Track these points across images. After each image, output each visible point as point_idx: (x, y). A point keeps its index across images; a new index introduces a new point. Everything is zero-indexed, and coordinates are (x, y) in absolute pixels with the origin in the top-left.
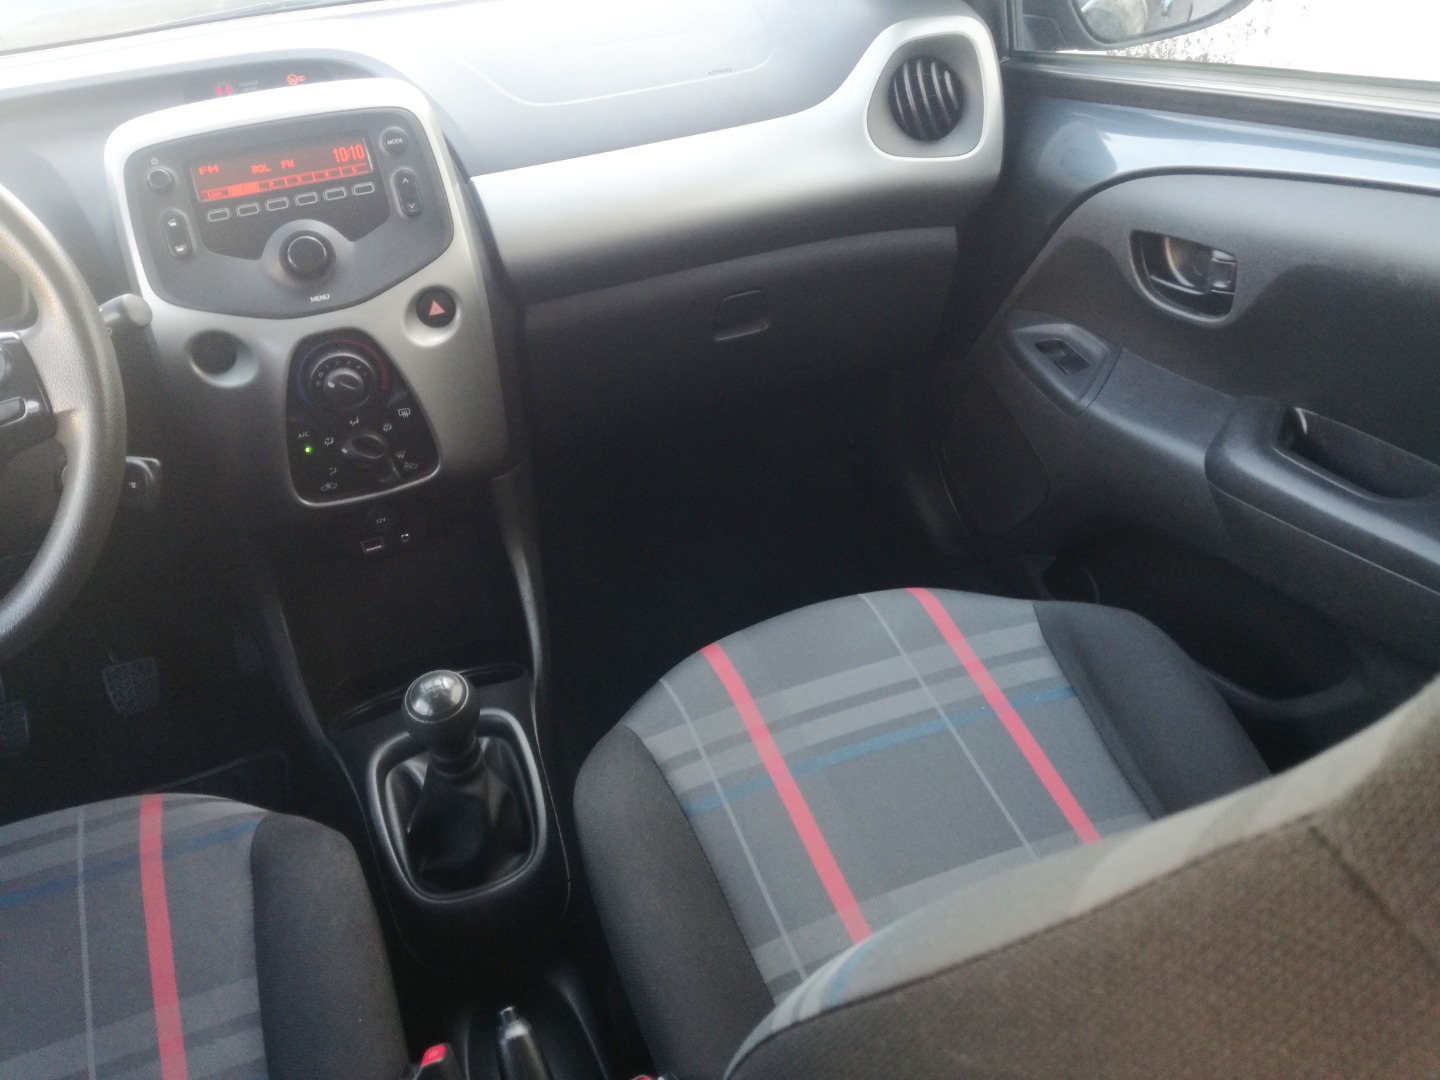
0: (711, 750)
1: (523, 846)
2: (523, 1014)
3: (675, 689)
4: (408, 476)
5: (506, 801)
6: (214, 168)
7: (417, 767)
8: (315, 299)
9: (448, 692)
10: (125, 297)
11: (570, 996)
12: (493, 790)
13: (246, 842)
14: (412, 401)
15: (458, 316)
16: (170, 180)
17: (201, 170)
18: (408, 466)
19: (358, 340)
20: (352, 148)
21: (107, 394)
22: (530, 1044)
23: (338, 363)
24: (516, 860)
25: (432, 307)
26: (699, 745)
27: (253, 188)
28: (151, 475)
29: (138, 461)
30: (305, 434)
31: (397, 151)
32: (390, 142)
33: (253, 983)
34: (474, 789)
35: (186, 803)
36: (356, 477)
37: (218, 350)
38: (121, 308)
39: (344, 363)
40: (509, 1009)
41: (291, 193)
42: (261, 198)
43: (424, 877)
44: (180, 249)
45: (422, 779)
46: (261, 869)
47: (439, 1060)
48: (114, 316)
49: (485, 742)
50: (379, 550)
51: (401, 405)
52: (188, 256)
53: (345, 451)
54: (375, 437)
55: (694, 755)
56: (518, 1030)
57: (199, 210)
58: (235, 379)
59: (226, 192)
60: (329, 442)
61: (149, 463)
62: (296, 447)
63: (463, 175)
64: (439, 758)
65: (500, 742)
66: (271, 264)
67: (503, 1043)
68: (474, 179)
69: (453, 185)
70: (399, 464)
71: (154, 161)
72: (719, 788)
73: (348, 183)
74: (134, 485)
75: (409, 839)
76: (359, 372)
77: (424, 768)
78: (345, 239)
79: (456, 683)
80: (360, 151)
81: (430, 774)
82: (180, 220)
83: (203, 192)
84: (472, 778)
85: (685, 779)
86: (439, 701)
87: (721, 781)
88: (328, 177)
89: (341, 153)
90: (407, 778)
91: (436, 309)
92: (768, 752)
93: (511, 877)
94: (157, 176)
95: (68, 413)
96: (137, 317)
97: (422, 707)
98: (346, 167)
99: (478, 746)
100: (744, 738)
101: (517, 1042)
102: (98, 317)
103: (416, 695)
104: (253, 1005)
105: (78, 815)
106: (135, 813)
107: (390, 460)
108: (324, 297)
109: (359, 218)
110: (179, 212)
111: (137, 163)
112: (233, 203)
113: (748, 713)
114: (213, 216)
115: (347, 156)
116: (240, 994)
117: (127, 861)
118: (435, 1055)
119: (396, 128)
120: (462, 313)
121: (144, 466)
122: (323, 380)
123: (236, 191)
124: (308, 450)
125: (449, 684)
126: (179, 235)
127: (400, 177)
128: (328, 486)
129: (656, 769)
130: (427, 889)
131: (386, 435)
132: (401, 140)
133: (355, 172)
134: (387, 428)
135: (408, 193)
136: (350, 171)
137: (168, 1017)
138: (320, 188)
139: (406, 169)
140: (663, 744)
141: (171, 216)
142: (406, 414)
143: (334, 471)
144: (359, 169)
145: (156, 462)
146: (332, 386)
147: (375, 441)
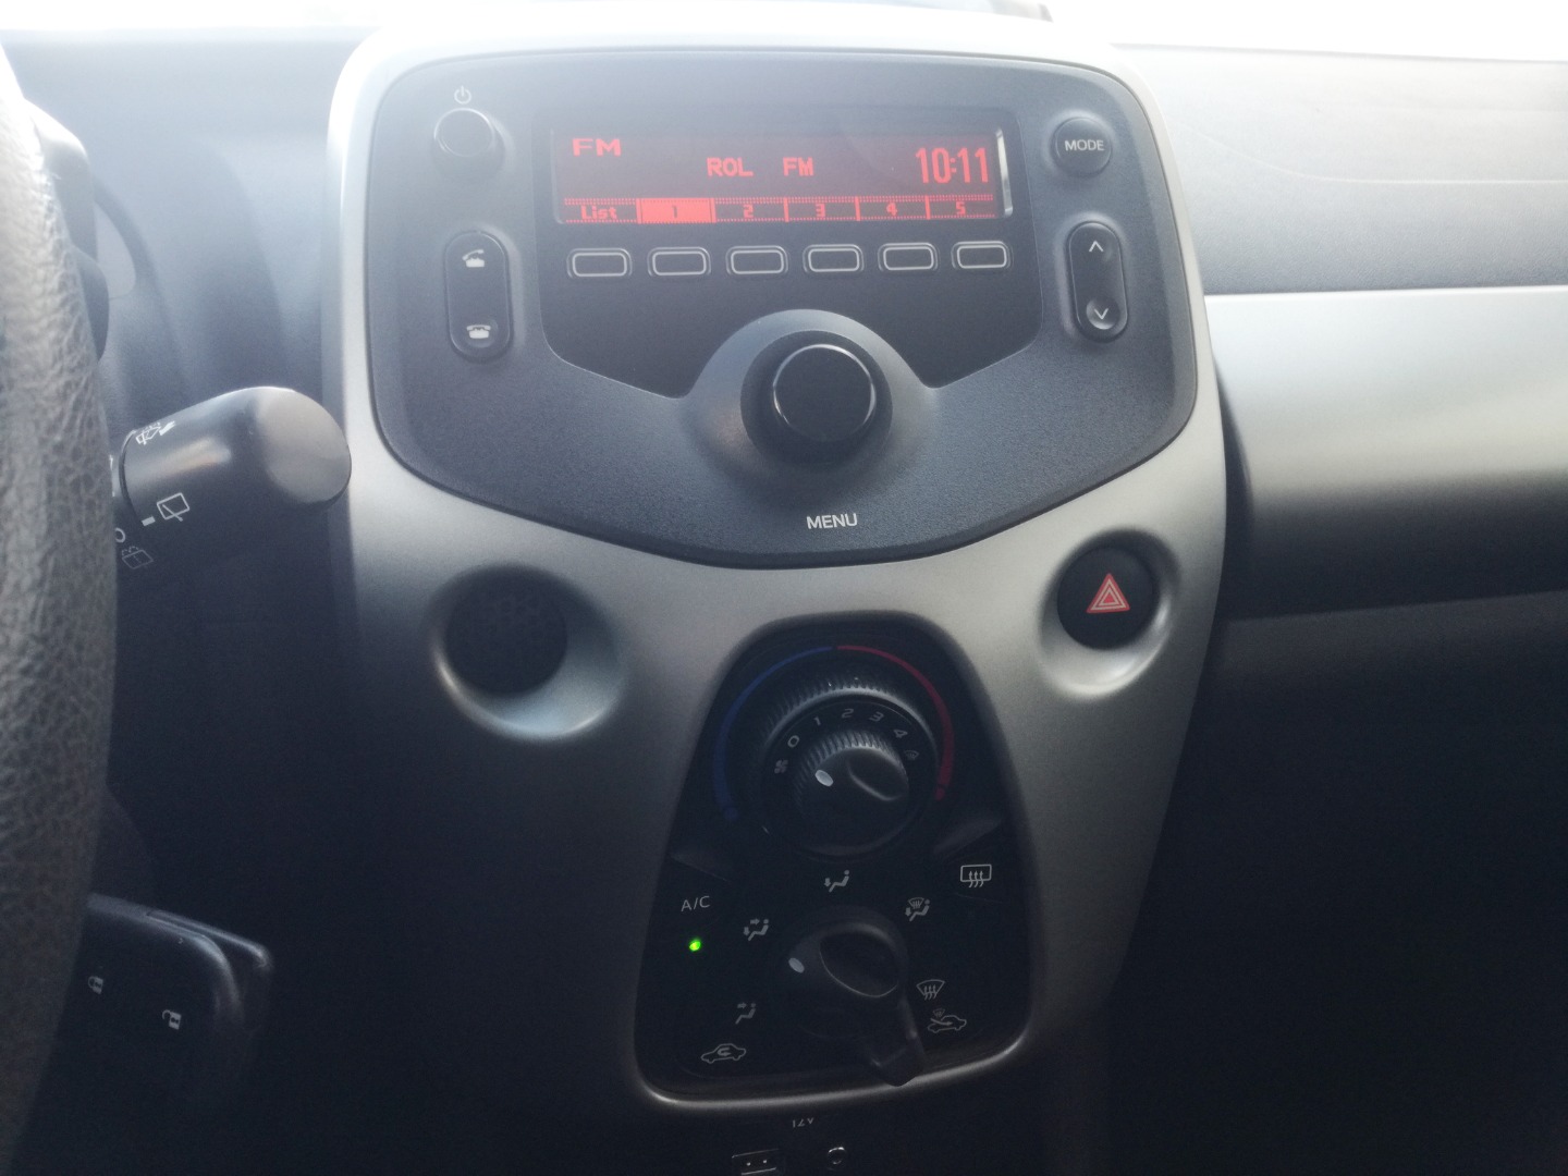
4: (944, 1048)
8: (819, 524)
10: (273, 400)
14: (1008, 844)
15: (1162, 617)
18: (941, 1021)
23: (848, 712)
28: (234, 993)
29: (207, 943)
30: (701, 903)
31: (1084, 169)
32: (1067, 147)
37: (522, 626)
38: (241, 431)
39: (863, 715)
41: (794, 238)
42: (713, 238)
44: (479, 334)
48: (207, 454)
51: (974, 852)
52: (494, 357)
53: (796, 965)
54: (879, 934)
57: (551, 241)
58: (546, 720)
59: (628, 213)
60: (758, 929)
61: (226, 948)
62: (663, 933)
66: (717, 409)
70: (923, 1010)
71: (465, 93)
73: (945, 234)
74: (175, 1019)
76: (898, 746)
78: (916, 379)
82: (495, 256)
88: (893, 212)
89: (933, 163)
91: (1110, 598)
96: (292, 476)
98: (943, 196)
107: (904, 1004)
108: (843, 521)
110: (499, 236)
111: (414, 95)
112: (638, 239)
114: (585, 264)
115: (949, 169)
119: (1086, 116)
120: (1173, 611)
121: (219, 957)
122: (801, 759)
123: (656, 211)
124: (695, 945)
126: (483, 299)
127: (1082, 236)
128: (723, 1052)
132: (1098, 145)
133: (962, 212)
134: (917, 909)
136: (947, 209)
138: (869, 236)
139: (1097, 219)
141: (466, 246)
142: (976, 880)
143: (748, 1012)
144: (971, 206)
145: (258, 952)
146: (825, 780)
147: (870, 940)
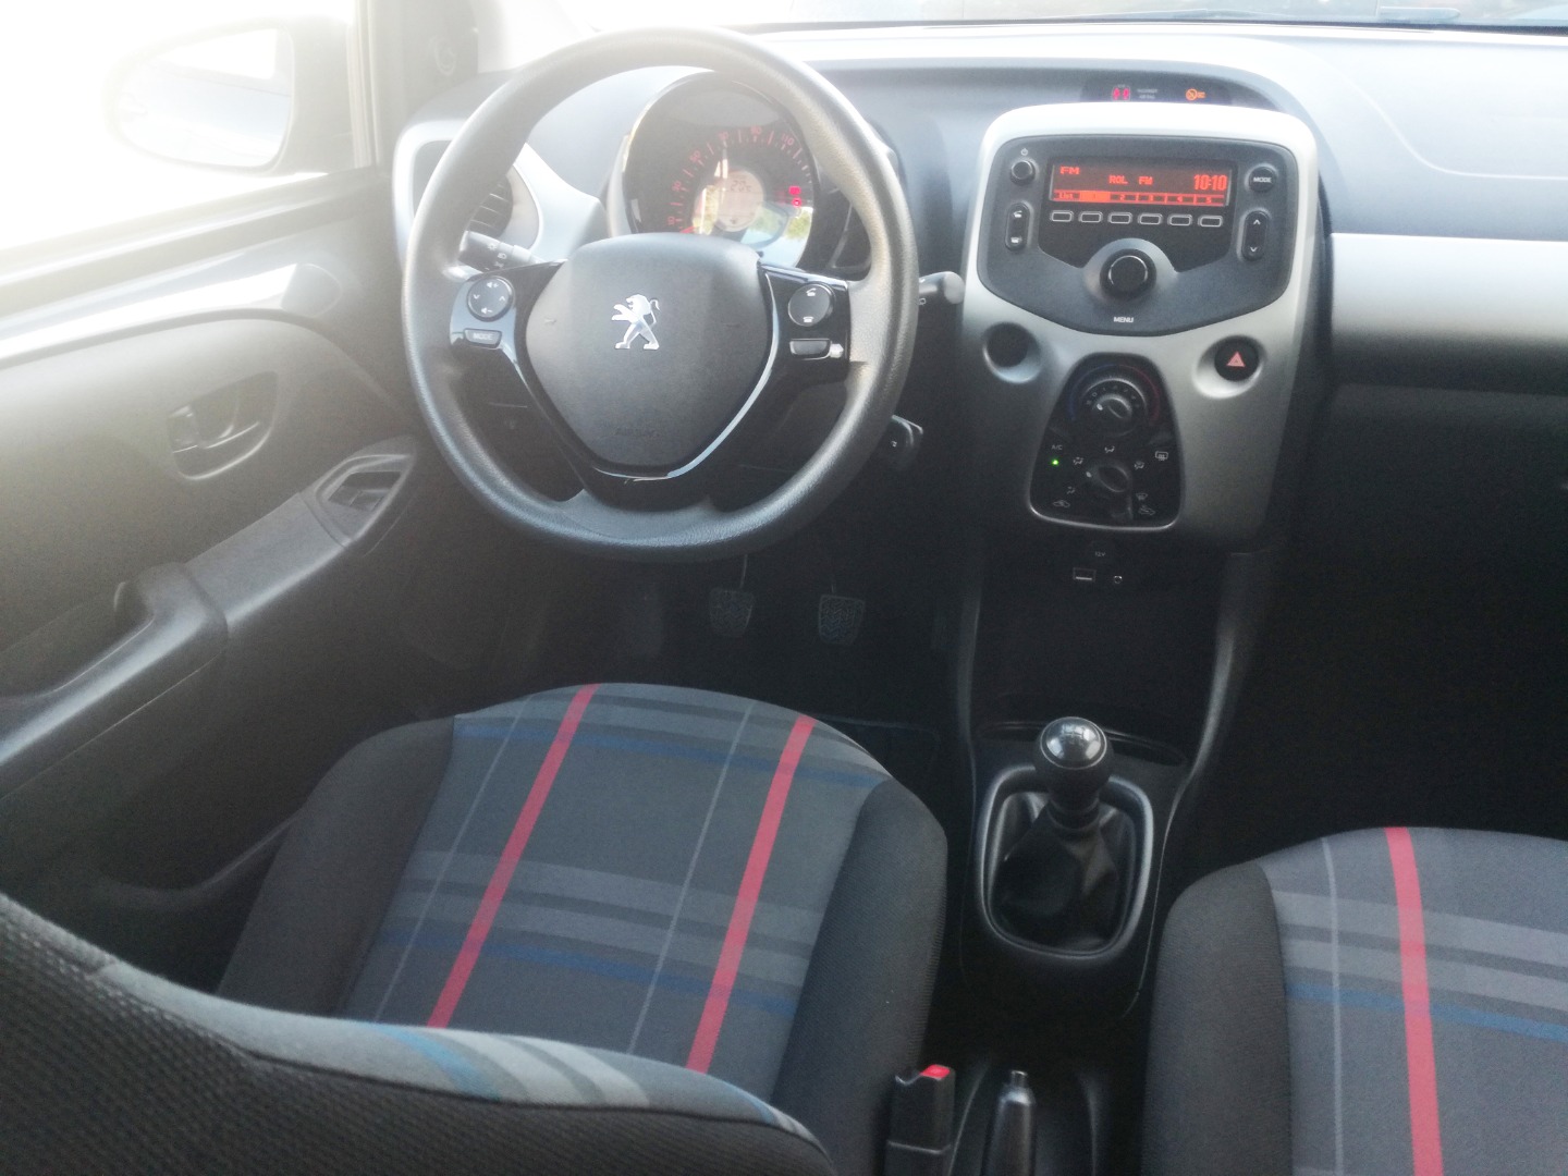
0: (1346, 938)
1: (1107, 931)
2: (1033, 1086)
3: (1331, 855)
4: (1140, 519)
5: (1106, 879)
6: (1076, 170)
7: (1036, 803)
8: (1119, 319)
9: (1086, 744)
10: (949, 275)
11: (1093, 1102)
12: (1098, 862)
13: (863, 793)
14: (1173, 447)
15: (1257, 374)
16: (1031, 172)
17: (1063, 170)
18: (1144, 510)
19: (1144, 371)
20: (1215, 177)
21: (897, 357)
22: (1027, 1119)
23: (1115, 387)
24: (1096, 941)
25: (1231, 357)
26: (1334, 927)
27: (1103, 197)
28: (912, 440)
29: (906, 424)
30: (1059, 447)
31: (1260, 190)
32: (1257, 180)
33: (820, 916)
34: (1077, 850)
35: (833, 737)
36: (1091, 503)
37: (1012, 343)
38: (941, 284)
39: (1121, 389)
40: (1022, 1073)
41: (1136, 210)
42: (1105, 208)
43: (1001, 909)
44: (1015, 241)
45: (1036, 813)
46: (864, 824)
47: (938, 1078)
48: (933, 289)
49: (1112, 812)
50: (1089, 582)
51: (1163, 447)
52: (1021, 247)
53: (1089, 475)
54: (1123, 471)
55: (1322, 935)
56: (1021, 1097)
57: (1046, 206)
58: (1015, 376)
59: (1076, 196)
60: (1078, 461)
61: (912, 427)
62: (1046, 454)
63: (1325, 226)
64: (1055, 804)
65: (1126, 818)
66: (1091, 276)
67: (1003, 1101)
68: (1336, 236)
69: (1307, 237)
70: (1137, 505)
71: (1025, 151)
72: (1336, 984)
73: (1196, 212)
74: (895, 444)
75: (1003, 867)
76: (1132, 402)
77: (1042, 805)
78: (1172, 268)
79: (1097, 740)
80: (1222, 182)
81: (1043, 813)
82: (1025, 213)
83: (1056, 191)
84: (1076, 838)
85: (1303, 954)
86: (1074, 747)
87: (1342, 976)
88: (1180, 200)
89: (1201, 180)
90: (1024, 808)
91: (1236, 361)
92: (1414, 975)
93: (1082, 954)
94: (1022, 167)
95: (859, 364)
96: (951, 295)
97: (1055, 746)
98: (1203, 196)
99: (1095, 813)
100: (1392, 946)
101: (1016, 1107)
103: (1055, 733)
104: (811, 939)
105: (749, 706)
106: (789, 725)
107: (1129, 500)
108: (1129, 320)
109: (1189, 248)
110: (1028, 205)
111: (1010, 149)
112: (1077, 207)
113: (1410, 921)
114: (1057, 217)
115: (1208, 185)
116: (804, 922)
117: (766, 763)
118: (937, 1072)
119: (1270, 167)
120: (1263, 371)
121: (909, 429)
122: (1094, 400)
123: (1087, 196)
124: (1055, 462)
125: (1090, 737)
126: (1018, 228)
127: (1254, 216)
128: (1061, 503)
129: (1272, 929)
130: (1000, 922)
131: (1133, 471)
132: (1268, 180)
133: (1209, 203)
134: (1139, 465)
135: (1254, 235)
136: (1204, 200)
137: (745, 910)
138: (1166, 211)
139: (1263, 210)
140: (1294, 906)
141: (1016, 209)
142: (1162, 458)
143: (1071, 491)
144: (1214, 200)
145: (920, 429)
146: (1100, 408)
147: (1121, 475)
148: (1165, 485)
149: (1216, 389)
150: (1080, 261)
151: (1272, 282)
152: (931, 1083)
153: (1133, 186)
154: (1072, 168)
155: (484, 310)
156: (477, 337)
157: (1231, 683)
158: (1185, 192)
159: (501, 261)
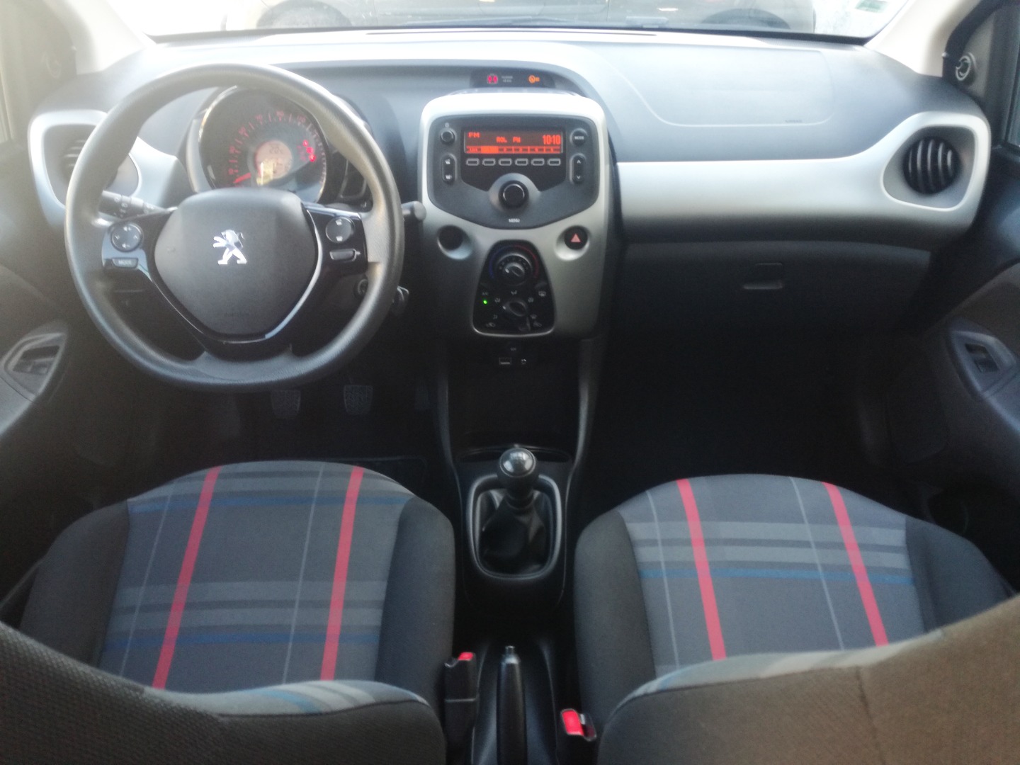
0: (668, 543)
1: (542, 559)
2: (519, 653)
3: (653, 499)
4: (534, 329)
5: (540, 531)
6: (477, 135)
7: (497, 496)
8: (511, 221)
9: (524, 462)
10: (415, 203)
11: (546, 654)
12: (535, 523)
13: (399, 508)
14: (548, 289)
15: (587, 246)
16: (452, 137)
17: (470, 134)
18: (536, 324)
19: (529, 248)
20: (554, 136)
21: (396, 258)
22: (518, 671)
23: (514, 259)
24: (536, 567)
25: (574, 237)
26: (659, 537)
27: (494, 150)
28: (402, 297)
29: (399, 289)
30: (486, 294)
31: (579, 144)
32: (576, 138)
33: (384, 585)
34: (524, 519)
35: (376, 477)
36: (506, 323)
37: (454, 237)
38: (412, 209)
39: (517, 260)
40: (512, 647)
41: (514, 157)
42: (497, 157)
43: (485, 558)
44: (448, 177)
45: (498, 504)
46: (403, 525)
47: (468, 660)
48: (406, 212)
49: (537, 494)
50: (508, 365)
51: (542, 289)
52: (451, 182)
53: (504, 308)
54: (522, 304)
55: (653, 543)
56: (513, 660)
57: (463, 156)
58: (458, 255)
59: (479, 150)
60: (498, 300)
61: (402, 290)
62: (479, 299)
63: (614, 159)
64: (511, 498)
65: (546, 497)
66: (493, 195)
67: (504, 664)
68: (620, 165)
69: (606, 164)
70: (532, 321)
71: (447, 125)
72: (663, 565)
73: (546, 157)
74: (393, 301)
75: (483, 535)
76: (523, 266)
77: (501, 498)
78: (537, 189)
79: (529, 458)
80: (558, 139)
81: (502, 503)
82: (452, 161)
83: (468, 147)
84: (526, 512)
85: (646, 554)
86: (518, 465)
87: (666, 563)
88: (537, 151)
89: (547, 138)
90: (490, 500)
91: (576, 239)
92: (700, 555)
93: (532, 575)
94: (447, 135)
95: (374, 264)
96: (418, 215)
97: (508, 466)
98: (548, 147)
99: (532, 496)
100: (688, 542)
101: (511, 666)
102: (400, 210)
103: (507, 458)
104: (381, 596)
105: (320, 466)
106: (348, 475)
107: (527, 319)
108: (517, 220)
109: (546, 178)
110: (453, 156)
111: (438, 123)
112: (481, 157)
113: (694, 528)
114: (470, 162)
115: (551, 141)
116: (376, 589)
117: (337, 499)
118: (467, 657)
119: (582, 130)
120: (590, 243)
121: (401, 291)
122: (503, 267)
123: (486, 150)
124: (485, 302)
125: (525, 457)
126: (449, 170)
127: (577, 158)
128: (491, 324)
129: (628, 544)
130: (485, 566)
131: (529, 305)
132: (582, 138)
133: (552, 152)
134: (531, 300)
135: (578, 169)
136: (550, 150)
137: (339, 588)
138: (530, 157)
139: (581, 155)
140: (638, 530)
141: (448, 158)
142: (543, 295)
143: (496, 317)
144: (555, 150)
145: (407, 290)
146: (507, 271)
147: (522, 307)
148: (546, 310)
149: (568, 255)
150: (486, 186)
151: (589, 195)
152: (464, 664)
153: (510, 143)
154: (475, 133)
155: (124, 246)
156: (121, 263)
157: (589, 411)
158: (539, 145)
159: (124, 208)
